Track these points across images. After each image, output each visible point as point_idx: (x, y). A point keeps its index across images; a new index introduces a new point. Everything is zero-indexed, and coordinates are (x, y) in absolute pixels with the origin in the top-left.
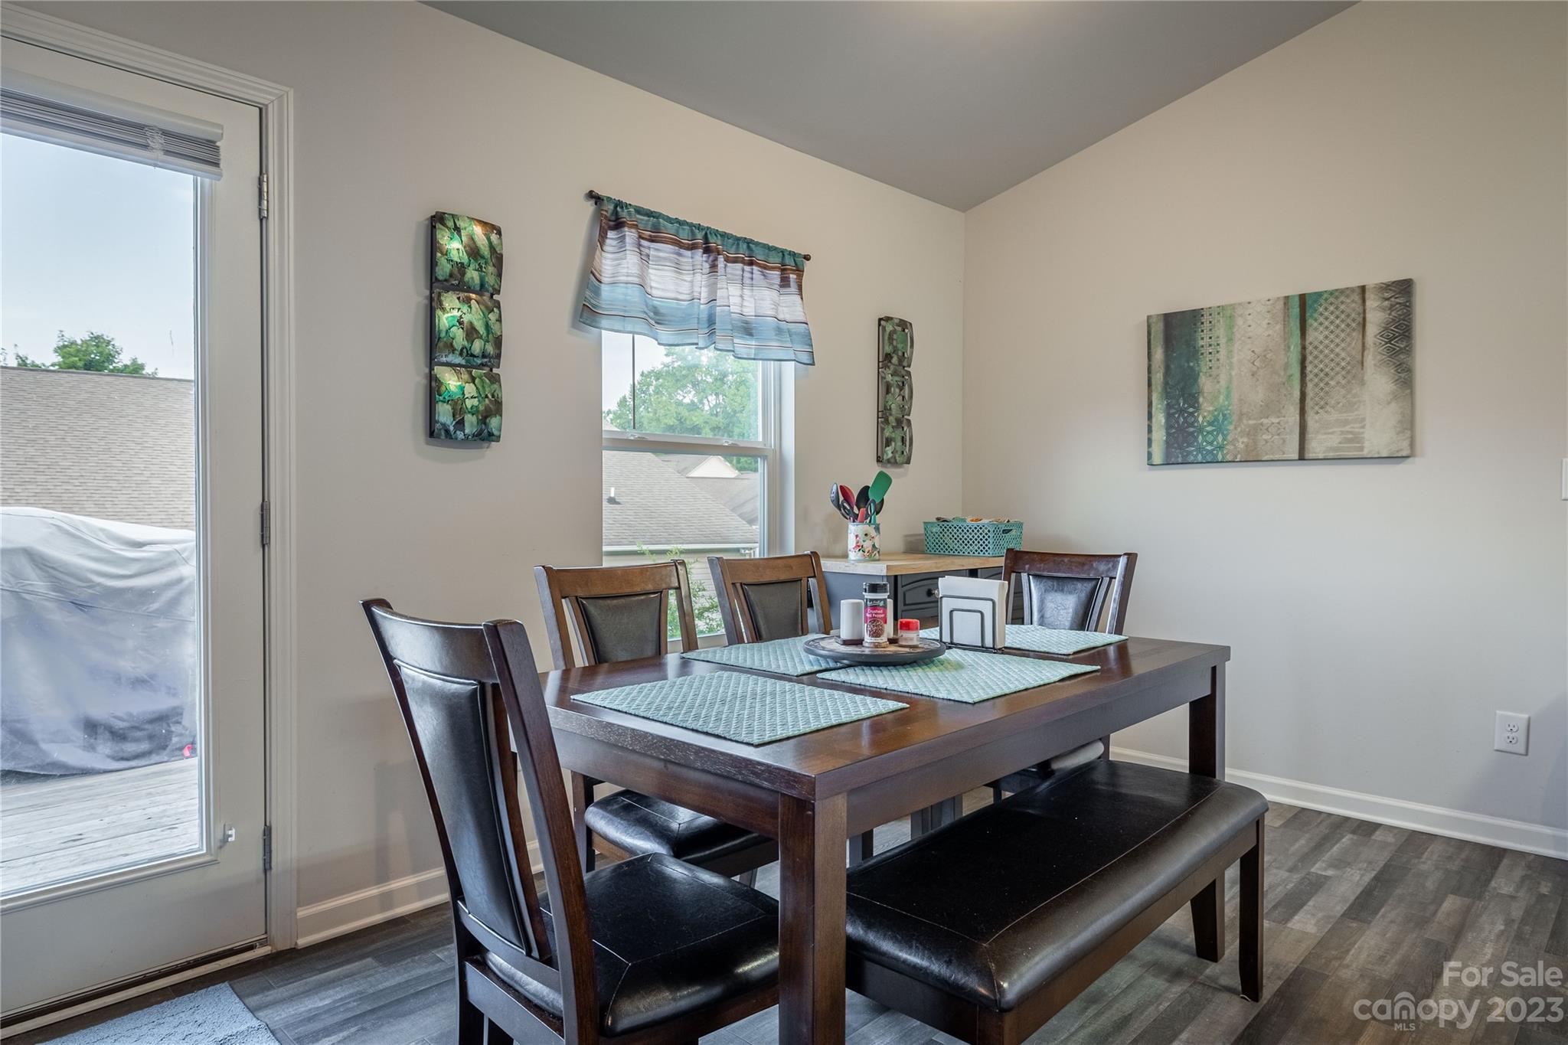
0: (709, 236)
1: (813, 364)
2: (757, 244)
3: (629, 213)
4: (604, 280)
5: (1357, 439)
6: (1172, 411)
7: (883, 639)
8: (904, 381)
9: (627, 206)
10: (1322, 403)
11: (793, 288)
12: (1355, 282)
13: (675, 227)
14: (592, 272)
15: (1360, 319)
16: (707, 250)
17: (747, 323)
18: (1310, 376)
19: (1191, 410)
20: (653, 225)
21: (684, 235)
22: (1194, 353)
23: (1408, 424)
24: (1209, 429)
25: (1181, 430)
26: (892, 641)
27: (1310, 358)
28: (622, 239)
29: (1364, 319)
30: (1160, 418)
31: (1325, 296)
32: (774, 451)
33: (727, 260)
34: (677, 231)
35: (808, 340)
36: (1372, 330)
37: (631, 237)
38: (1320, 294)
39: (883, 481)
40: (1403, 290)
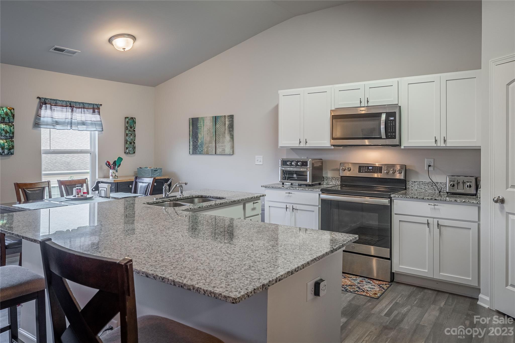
0: (71, 103)
1: (103, 131)
2: (86, 103)
3: (48, 101)
4: (42, 116)
5: (224, 150)
6: (194, 141)
7: (80, 195)
8: (133, 134)
9: (48, 99)
10: (219, 141)
11: (97, 113)
12: (224, 115)
13: (61, 102)
14: (38, 116)
15: (224, 123)
16: (71, 106)
17: (83, 122)
18: (217, 135)
19: (197, 141)
20: (55, 102)
21: (64, 104)
22: (197, 128)
23: (233, 147)
24: (200, 146)
25: (195, 146)
26: (82, 196)
27: (217, 131)
28: (46, 107)
29: (225, 123)
30: (191, 143)
31: (219, 117)
32: (93, 152)
33: (77, 108)
34: (62, 103)
35: (101, 125)
36: (227, 126)
37: (48, 106)
38: (218, 116)
39: (120, 159)
40: (231, 117)
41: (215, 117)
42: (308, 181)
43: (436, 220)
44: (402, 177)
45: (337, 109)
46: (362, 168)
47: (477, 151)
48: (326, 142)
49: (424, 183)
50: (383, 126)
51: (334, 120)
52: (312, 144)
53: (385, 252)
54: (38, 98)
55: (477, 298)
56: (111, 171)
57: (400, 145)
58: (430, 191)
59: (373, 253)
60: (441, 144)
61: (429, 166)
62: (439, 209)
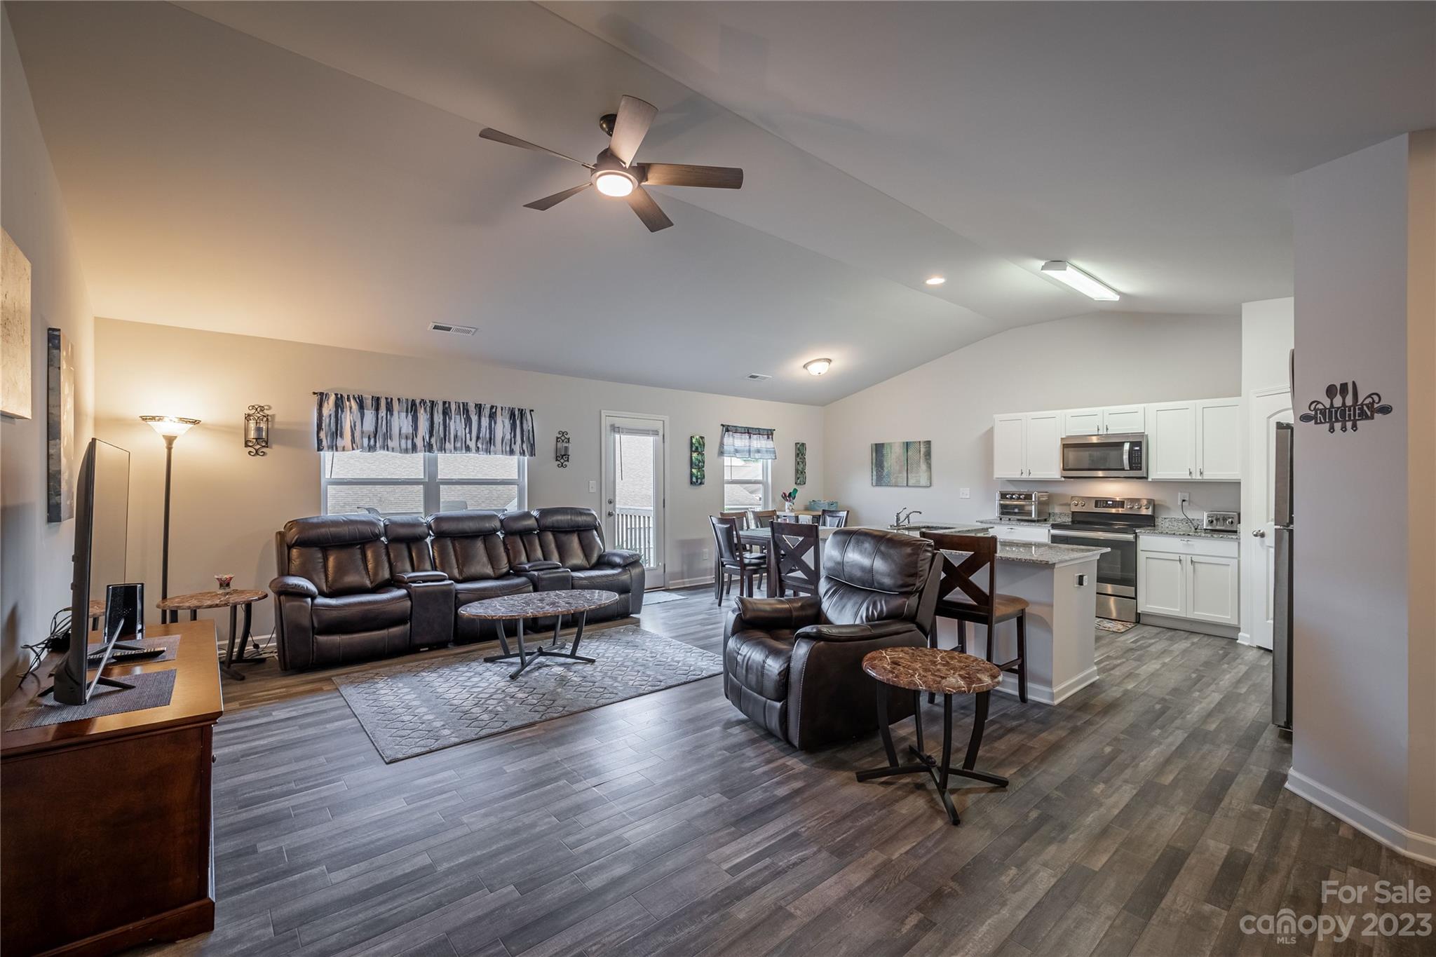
0: (749, 429)
1: (776, 459)
2: (761, 429)
3: (730, 427)
4: (725, 444)
5: (919, 481)
6: (877, 471)
8: (804, 462)
9: (730, 425)
10: (911, 471)
11: (771, 439)
12: (918, 440)
13: (741, 428)
14: (722, 443)
16: (749, 433)
17: (759, 449)
18: (909, 464)
19: (882, 471)
20: (736, 429)
21: (743, 430)
22: (882, 455)
23: (930, 478)
24: (886, 476)
25: (880, 476)
27: (909, 459)
28: (729, 435)
29: (920, 450)
30: (875, 473)
31: (912, 443)
32: (766, 482)
33: (754, 434)
35: (775, 452)
36: (922, 453)
37: (731, 433)
38: (910, 442)
39: (795, 490)
40: (928, 443)
41: (907, 443)
42: (1033, 516)
43: (1189, 557)
44: (1149, 512)
45: (1068, 437)
46: (1099, 502)
47: (1237, 484)
48: (1055, 472)
49: (1177, 520)
50: (1126, 457)
51: (1065, 449)
52: (1038, 474)
53: (1128, 591)
54: (722, 425)
55: (1235, 638)
56: (787, 503)
57: (1146, 478)
58: (1184, 529)
59: (1110, 592)
60: (1197, 477)
61: (1184, 501)
62: (1193, 545)
